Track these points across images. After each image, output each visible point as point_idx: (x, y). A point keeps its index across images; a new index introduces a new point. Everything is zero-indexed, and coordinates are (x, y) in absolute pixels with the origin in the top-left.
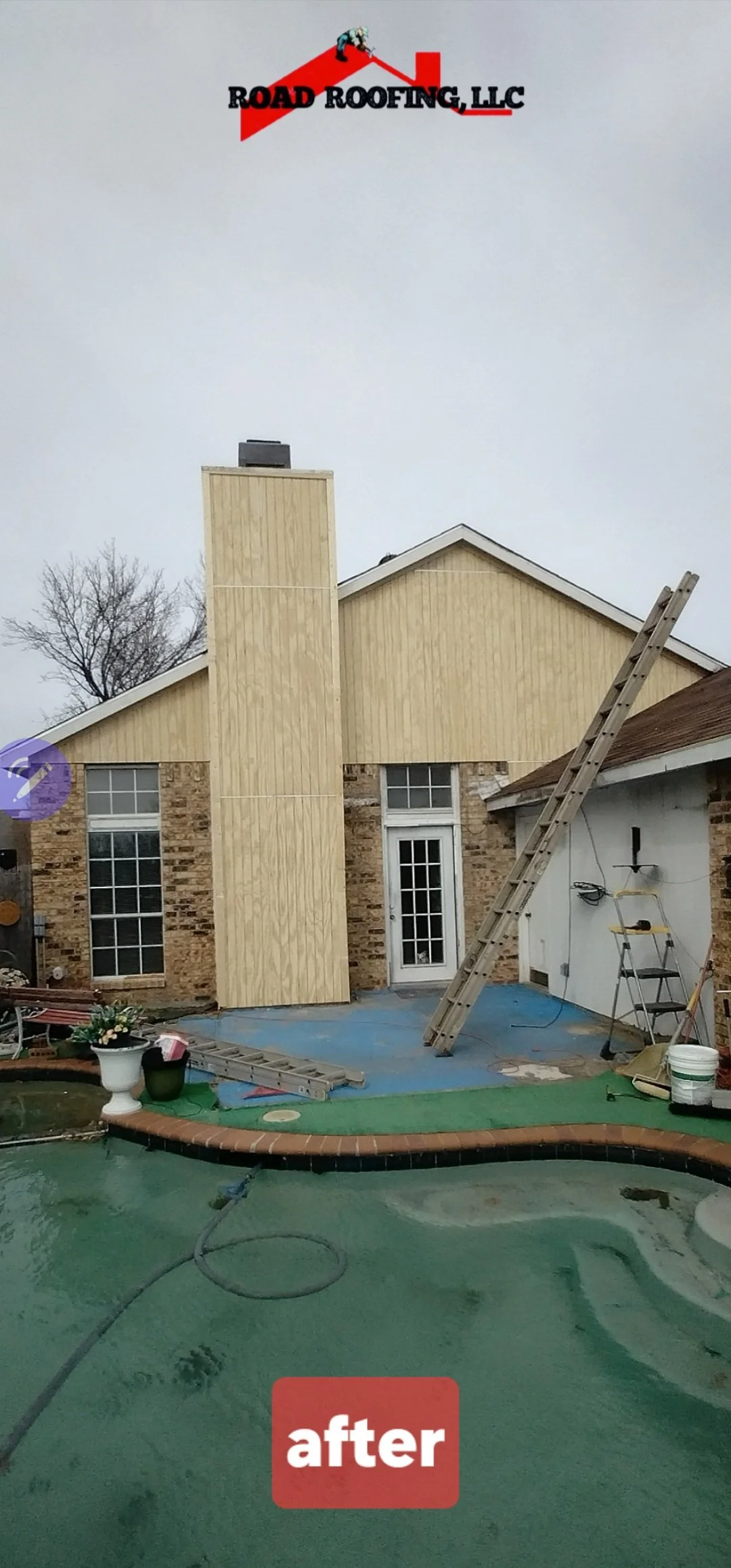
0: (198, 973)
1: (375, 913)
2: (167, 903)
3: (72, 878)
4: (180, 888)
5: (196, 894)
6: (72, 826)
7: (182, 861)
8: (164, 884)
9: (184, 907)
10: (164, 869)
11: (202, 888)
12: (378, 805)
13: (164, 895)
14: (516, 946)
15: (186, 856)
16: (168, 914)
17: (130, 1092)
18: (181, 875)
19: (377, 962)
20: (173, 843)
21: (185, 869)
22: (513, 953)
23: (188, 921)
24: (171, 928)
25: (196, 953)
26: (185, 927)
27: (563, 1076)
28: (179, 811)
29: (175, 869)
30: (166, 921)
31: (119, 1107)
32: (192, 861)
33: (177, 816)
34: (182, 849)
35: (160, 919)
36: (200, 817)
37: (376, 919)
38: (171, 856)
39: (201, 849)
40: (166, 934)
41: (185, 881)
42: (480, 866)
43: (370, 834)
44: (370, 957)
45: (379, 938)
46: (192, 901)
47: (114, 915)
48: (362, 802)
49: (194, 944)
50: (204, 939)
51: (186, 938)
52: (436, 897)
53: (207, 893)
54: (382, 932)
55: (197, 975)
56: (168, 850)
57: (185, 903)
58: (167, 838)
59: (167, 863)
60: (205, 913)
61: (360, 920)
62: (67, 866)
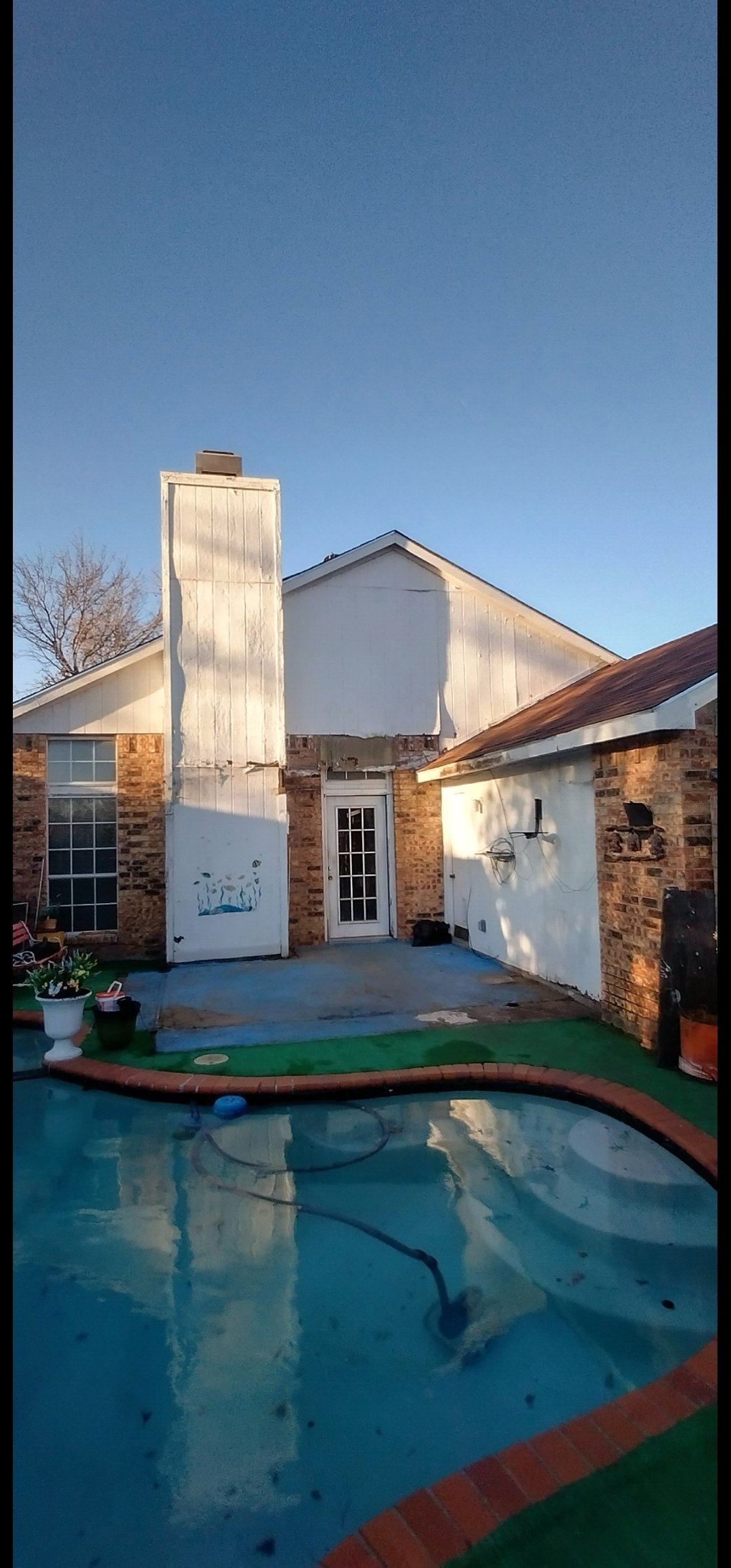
0: (148, 929)
1: (314, 874)
2: (121, 864)
3: (31, 840)
4: (134, 850)
5: (148, 855)
6: (33, 793)
7: (136, 826)
8: (119, 847)
9: (137, 868)
10: (120, 833)
11: (154, 851)
12: (319, 776)
13: (119, 857)
14: (442, 904)
15: (139, 821)
16: (122, 875)
17: (74, 1039)
18: (134, 839)
19: (316, 919)
20: (128, 809)
21: (138, 833)
22: (439, 911)
23: (139, 881)
24: (123, 888)
25: (148, 910)
26: (137, 887)
27: (470, 1020)
28: (134, 779)
29: (129, 833)
30: (120, 881)
31: (61, 1053)
32: (146, 826)
33: (132, 784)
34: (136, 815)
35: (115, 879)
36: (154, 785)
37: (315, 880)
38: (127, 821)
39: (154, 815)
40: (119, 893)
41: (139, 844)
42: (410, 832)
43: (311, 802)
44: (310, 914)
45: (318, 897)
46: (145, 863)
47: (71, 876)
48: (305, 773)
49: (146, 903)
50: (155, 898)
51: (139, 897)
52: (371, 860)
53: (159, 855)
54: (321, 891)
55: (147, 932)
56: (123, 815)
57: (138, 864)
58: (122, 804)
59: (122, 827)
60: (157, 874)
61: (301, 881)
62: (27, 829)
